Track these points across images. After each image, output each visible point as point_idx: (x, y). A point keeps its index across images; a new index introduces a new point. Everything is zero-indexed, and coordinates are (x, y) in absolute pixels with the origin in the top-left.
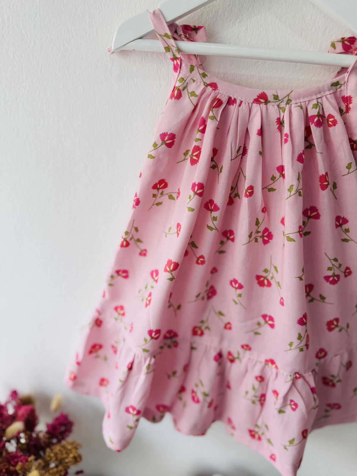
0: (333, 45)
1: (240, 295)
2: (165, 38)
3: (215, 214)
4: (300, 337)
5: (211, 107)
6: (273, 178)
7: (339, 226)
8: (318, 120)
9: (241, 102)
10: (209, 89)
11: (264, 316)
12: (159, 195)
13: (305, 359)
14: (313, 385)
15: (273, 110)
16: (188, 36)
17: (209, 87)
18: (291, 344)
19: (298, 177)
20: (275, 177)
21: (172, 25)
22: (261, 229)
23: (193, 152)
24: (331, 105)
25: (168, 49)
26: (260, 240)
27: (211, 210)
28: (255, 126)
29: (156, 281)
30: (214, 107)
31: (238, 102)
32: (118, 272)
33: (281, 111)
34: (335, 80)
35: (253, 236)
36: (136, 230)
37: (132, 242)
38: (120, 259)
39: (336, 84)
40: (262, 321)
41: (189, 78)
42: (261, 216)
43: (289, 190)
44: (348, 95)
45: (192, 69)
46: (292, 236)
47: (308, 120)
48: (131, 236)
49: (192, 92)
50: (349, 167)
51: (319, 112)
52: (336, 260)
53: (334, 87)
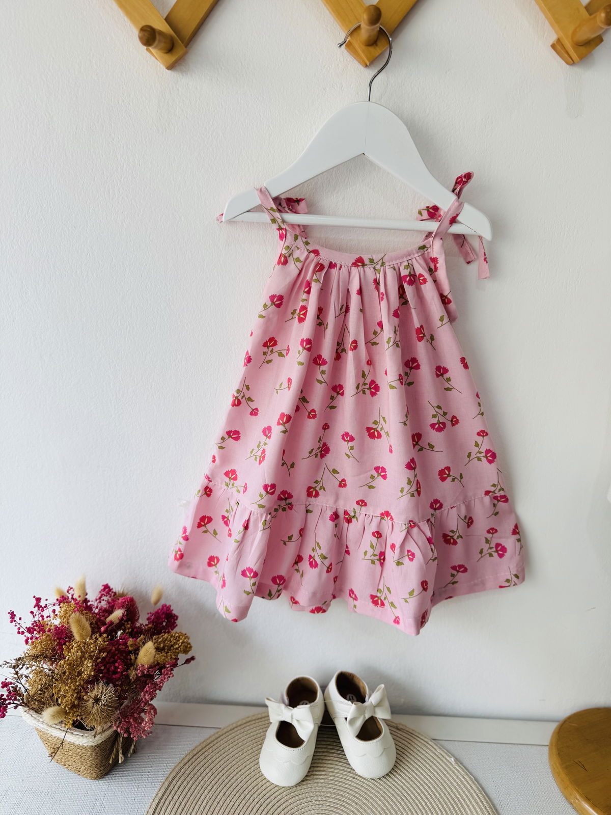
0: (420, 213)
1: (352, 448)
2: (271, 211)
3: (323, 368)
4: (409, 482)
5: (314, 272)
6: (375, 333)
7: (440, 375)
8: (410, 279)
9: (341, 266)
10: (312, 255)
11: (377, 469)
12: (269, 353)
13: (417, 506)
14: (429, 535)
15: (369, 272)
16: (291, 208)
17: (312, 253)
18: (402, 491)
19: (394, 330)
20: (377, 332)
21: (277, 200)
22: (368, 381)
23: (301, 311)
24: (421, 267)
25: (274, 221)
26: (368, 392)
27: (320, 365)
28: (355, 287)
29: (269, 437)
30: (316, 272)
31: (338, 266)
32: (229, 433)
33: (377, 272)
34: (421, 244)
35: (360, 388)
36: (248, 388)
37: (243, 401)
38: (231, 419)
39: (423, 247)
40: (375, 474)
41: (294, 246)
42: (366, 369)
43: (387, 342)
44: (435, 256)
45: (296, 238)
46: (393, 384)
47: (400, 279)
48: (242, 394)
49: (297, 258)
50: (442, 319)
51: (410, 272)
52: (439, 407)
53: (421, 250)
